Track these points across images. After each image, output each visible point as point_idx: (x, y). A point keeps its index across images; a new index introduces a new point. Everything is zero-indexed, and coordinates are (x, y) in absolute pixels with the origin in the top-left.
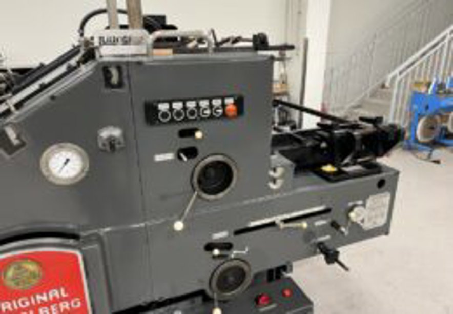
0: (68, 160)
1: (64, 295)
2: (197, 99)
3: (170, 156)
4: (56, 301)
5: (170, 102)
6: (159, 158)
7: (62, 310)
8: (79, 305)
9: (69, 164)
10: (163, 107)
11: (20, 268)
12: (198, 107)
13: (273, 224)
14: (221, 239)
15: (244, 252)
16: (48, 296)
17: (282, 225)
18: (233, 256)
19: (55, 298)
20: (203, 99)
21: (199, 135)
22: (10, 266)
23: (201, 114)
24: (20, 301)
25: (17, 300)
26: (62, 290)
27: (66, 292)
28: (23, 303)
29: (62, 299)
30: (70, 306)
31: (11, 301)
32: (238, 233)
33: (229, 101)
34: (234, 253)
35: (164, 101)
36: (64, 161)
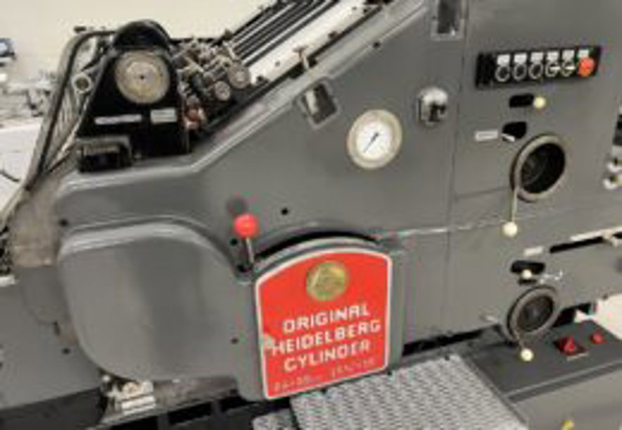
0: (377, 135)
1: (365, 313)
2: (546, 50)
3: (493, 134)
4: (356, 320)
5: (512, 54)
6: (480, 136)
7: (360, 333)
8: (378, 327)
9: (378, 139)
10: (503, 60)
11: (326, 272)
12: (544, 61)
13: (599, 240)
14: (534, 256)
15: (557, 278)
16: (348, 312)
17: (616, 241)
18: (542, 282)
19: (354, 315)
20: (552, 49)
21: (539, 102)
22: (317, 269)
23: (547, 72)
24: (318, 317)
25: (315, 314)
26: (364, 307)
27: (368, 308)
28: (321, 319)
29: (362, 319)
30: (369, 329)
31: (308, 316)
32: (555, 249)
33: (584, 54)
34: (544, 279)
35: (504, 53)
36: (372, 135)
